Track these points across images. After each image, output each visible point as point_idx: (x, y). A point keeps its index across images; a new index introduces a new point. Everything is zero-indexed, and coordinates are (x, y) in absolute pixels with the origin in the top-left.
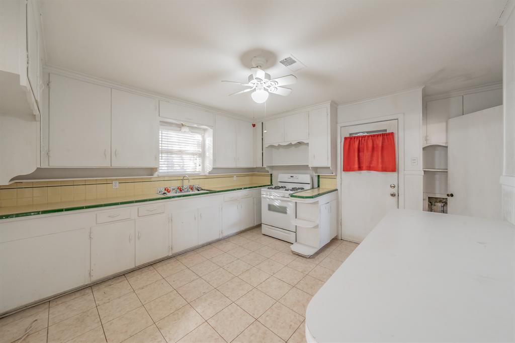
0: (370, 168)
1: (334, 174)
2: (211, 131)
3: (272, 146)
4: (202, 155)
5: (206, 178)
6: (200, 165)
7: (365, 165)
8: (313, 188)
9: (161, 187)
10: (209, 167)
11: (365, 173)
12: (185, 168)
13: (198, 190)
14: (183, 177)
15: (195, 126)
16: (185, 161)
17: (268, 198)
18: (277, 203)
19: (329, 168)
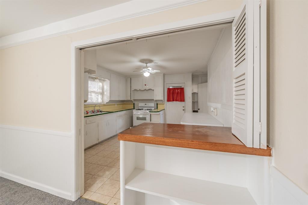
0: (176, 100)
1: (163, 103)
2: (108, 82)
3: (135, 90)
4: (102, 94)
6: (101, 99)
7: (175, 99)
8: (155, 109)
10: (106, 99)
11: (174, 102)
13: (101, 112)
14: (95, 105)
15: (103, 79)
17: (137, 114)
18: (141, 116)
19: (162, 100)
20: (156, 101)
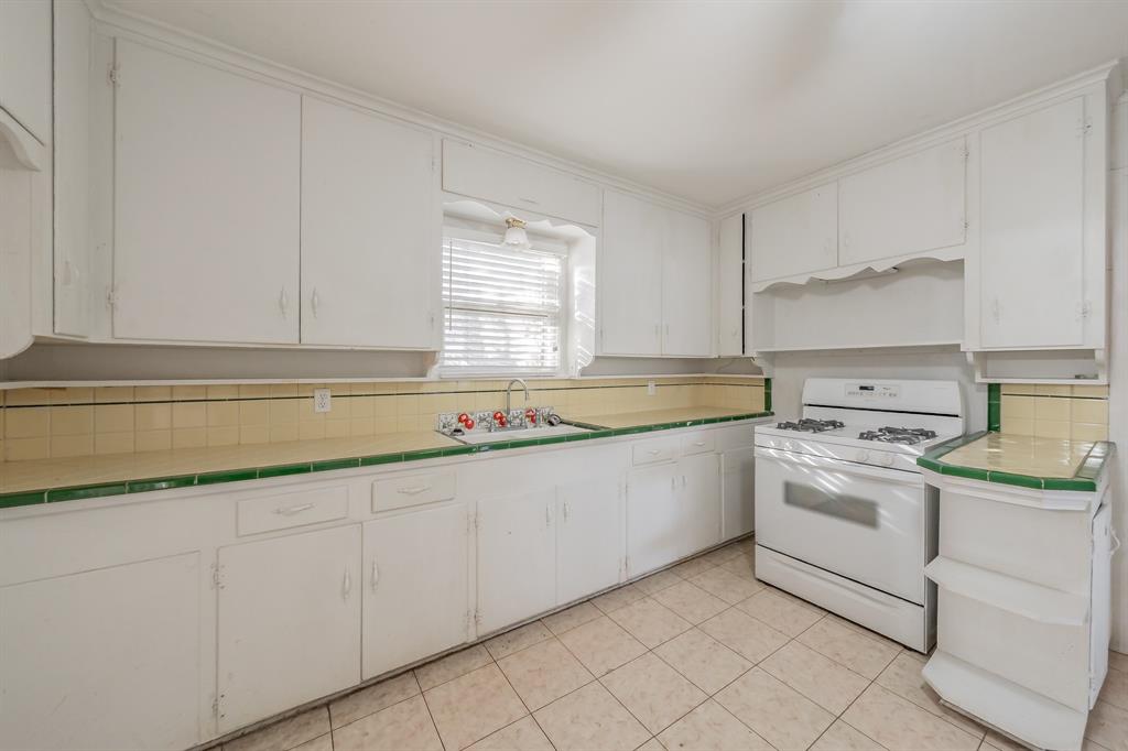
1: (1103, 380)
2: (589, 242)
3: (779, 290)
4: (562, 318)
5: (574, 386)
6: (555, 349)
9: (449, 409)
10: (582, 352)
12: (512, 356)
13: (551, 424)
14: (510, 385)
16: (511, 335)
17: (788, 461)
18: (829, 484)
19: (1090, 354)
20: (984, 356)
